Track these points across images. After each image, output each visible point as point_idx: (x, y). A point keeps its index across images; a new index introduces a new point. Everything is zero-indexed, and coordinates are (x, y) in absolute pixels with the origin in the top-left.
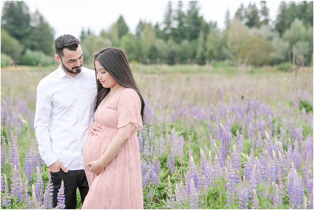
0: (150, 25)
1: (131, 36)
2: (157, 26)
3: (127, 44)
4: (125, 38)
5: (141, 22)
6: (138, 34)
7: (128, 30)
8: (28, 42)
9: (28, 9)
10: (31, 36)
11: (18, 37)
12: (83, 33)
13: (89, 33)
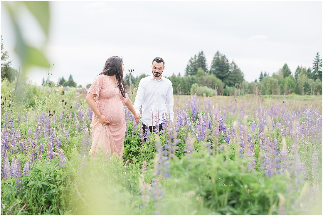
0: (304, 70)
1: (291, 77)
2: (309, 70)
3: (290, 82)
4: (287, 78)
5: (298, 68)
6: (296, 76)
7: (290, 73)
8: (227, 81)
9: (227, 61)
10: (229, 77)
11: (221, 78)
12: (262, 75)
13: (265, 75)
